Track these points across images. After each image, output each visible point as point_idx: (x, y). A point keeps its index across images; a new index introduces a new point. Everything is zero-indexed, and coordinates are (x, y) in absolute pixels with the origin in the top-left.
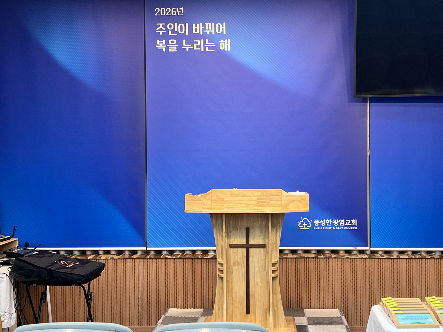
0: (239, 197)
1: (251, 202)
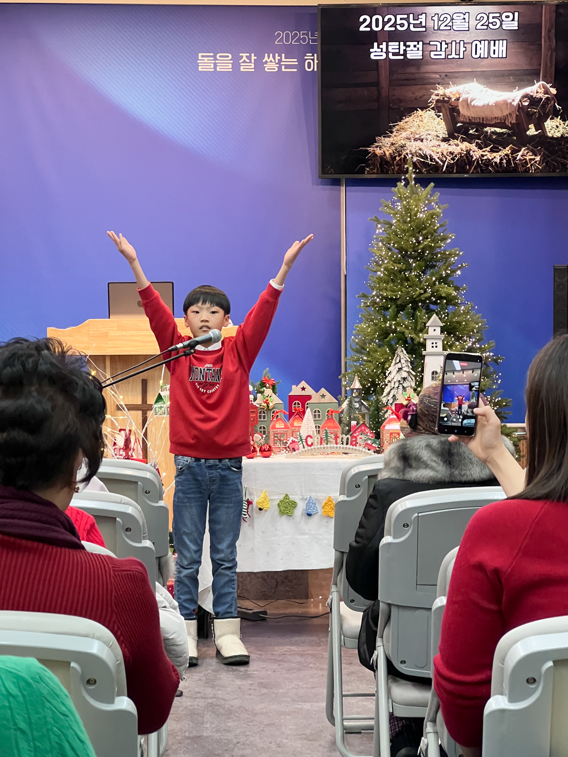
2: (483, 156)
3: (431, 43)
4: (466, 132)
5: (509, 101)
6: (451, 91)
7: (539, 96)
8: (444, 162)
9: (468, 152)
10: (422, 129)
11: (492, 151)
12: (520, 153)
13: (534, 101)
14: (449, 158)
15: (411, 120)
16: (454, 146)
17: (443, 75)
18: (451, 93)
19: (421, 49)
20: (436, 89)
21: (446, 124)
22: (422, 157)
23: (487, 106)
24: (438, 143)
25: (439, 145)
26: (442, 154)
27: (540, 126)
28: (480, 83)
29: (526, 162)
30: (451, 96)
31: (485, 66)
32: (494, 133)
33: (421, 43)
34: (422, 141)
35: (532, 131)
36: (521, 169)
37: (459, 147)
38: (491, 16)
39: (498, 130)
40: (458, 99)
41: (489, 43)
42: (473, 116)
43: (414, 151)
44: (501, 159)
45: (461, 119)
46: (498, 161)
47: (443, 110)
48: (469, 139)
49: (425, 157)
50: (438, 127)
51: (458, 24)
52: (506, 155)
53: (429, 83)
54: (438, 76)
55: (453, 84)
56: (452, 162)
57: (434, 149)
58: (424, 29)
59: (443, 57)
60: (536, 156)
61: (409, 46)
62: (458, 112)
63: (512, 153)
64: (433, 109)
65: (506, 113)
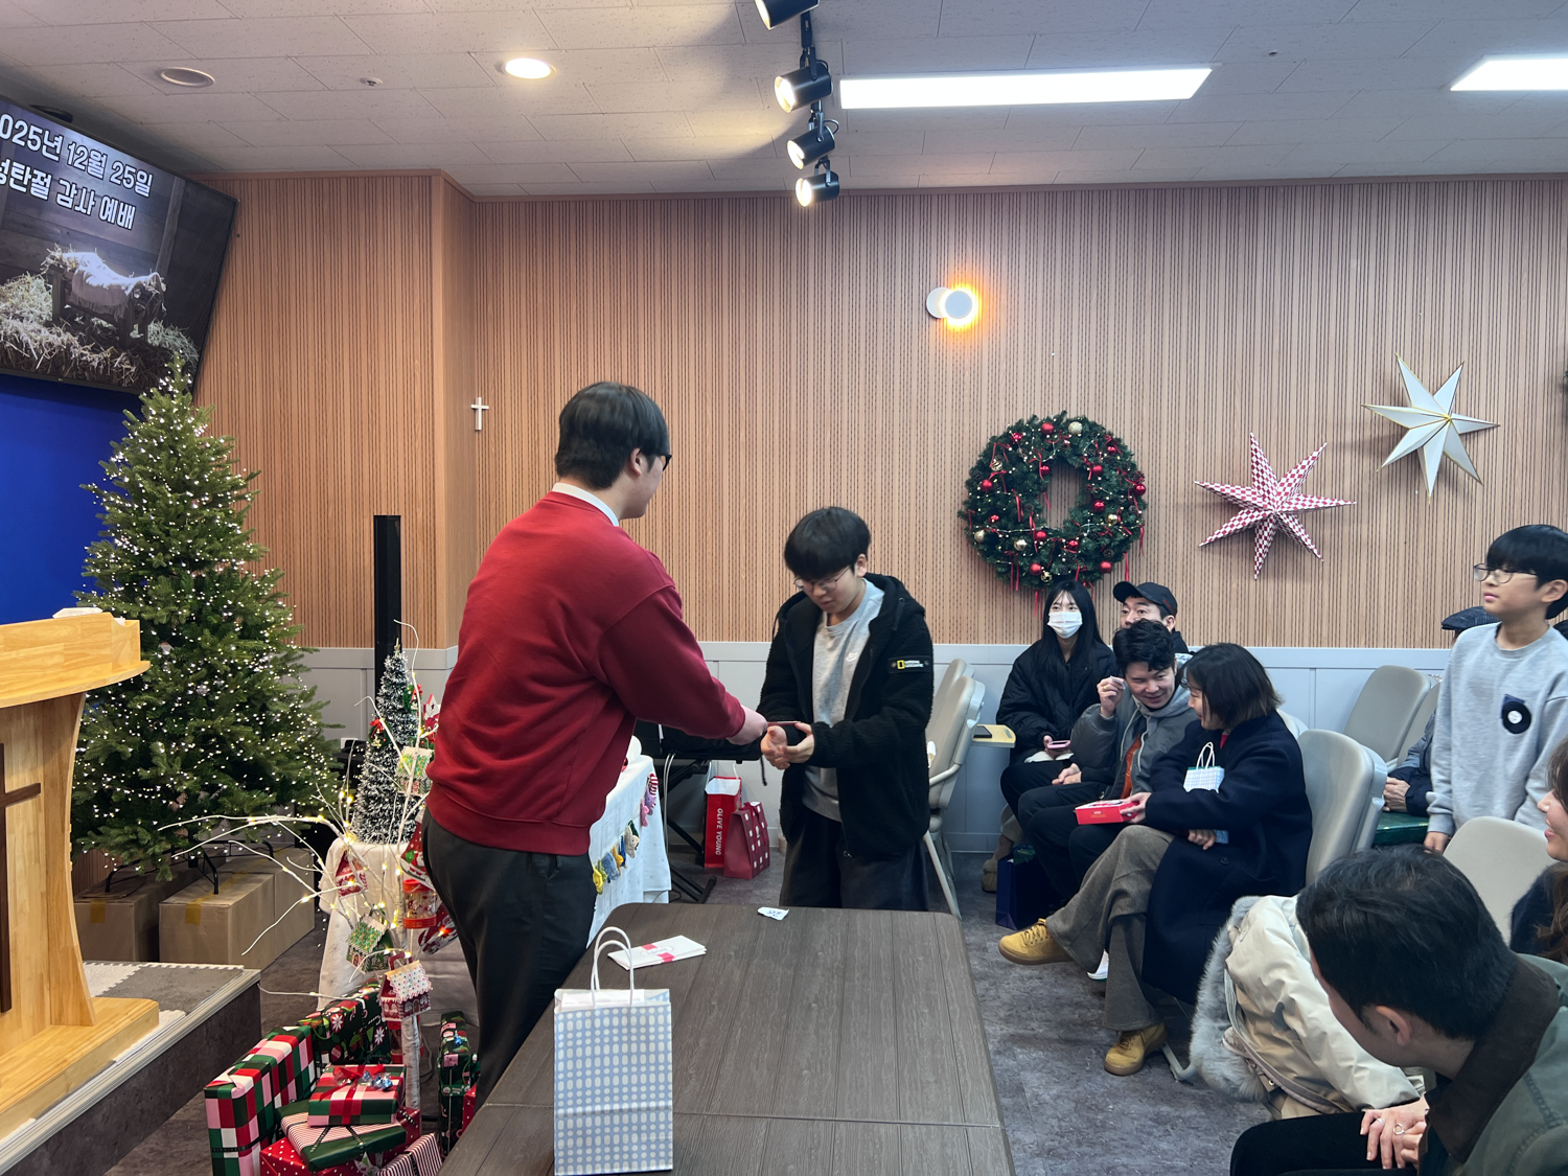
0: (25, 647)
1: (50, 662)
2: (82, 355)
3: (61, 182)
4: (72, 320)
5: (123, 288)
6: (70, 256)
7: (151, 289)
8: (39, 356)
9: (69, 346)
10: (25, 303)
11: (93, 351)
12: (119, 360)
13: (145, 294)
14: (46, 351)
15: (16, 287)
16: (55, 336)
17: (65, 231)
18: (68, 259)
19: (48, 185)
20: (53, 249)
21: (54, 302)
22: (17, 345)
23: (100, 288)
24: (38, 327)
25: (40, 331)
26: (41, 345)
27: (143, 330)
28: (100, 256)
29: (122, 372)
30: (68, 264)
31: (108, 235)
32: (100, 326)
33: (50, 177)
34: (22, 321)
35: (135, 334)
36: (115, 380)
37: (60, 338)
38: (128, 168)
39: (104, 323)
40: (73, 271)
41: (119, 205)
42: (85, 298)
43: (9, 333)
44: (99, 364)
45: (71, 300)
46: (95, 364)
47: (55, 281)
48: (73, 328)
49: (19, 344)
50: (45, 304)
51: (94, 168)
52: (106, 359)
53: (47, 239)
54: (59, 231)
55: (73, 248)
56: (49, 358)
57: (33, 334)
58: (56, 158)
59: (69, 206)
60: (132, 365)
61: (35, 177)
62: (70, 290)
63: (111, 358)
64: (44, 276)
65: (117, 303)
